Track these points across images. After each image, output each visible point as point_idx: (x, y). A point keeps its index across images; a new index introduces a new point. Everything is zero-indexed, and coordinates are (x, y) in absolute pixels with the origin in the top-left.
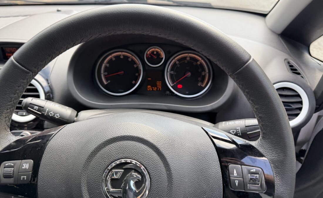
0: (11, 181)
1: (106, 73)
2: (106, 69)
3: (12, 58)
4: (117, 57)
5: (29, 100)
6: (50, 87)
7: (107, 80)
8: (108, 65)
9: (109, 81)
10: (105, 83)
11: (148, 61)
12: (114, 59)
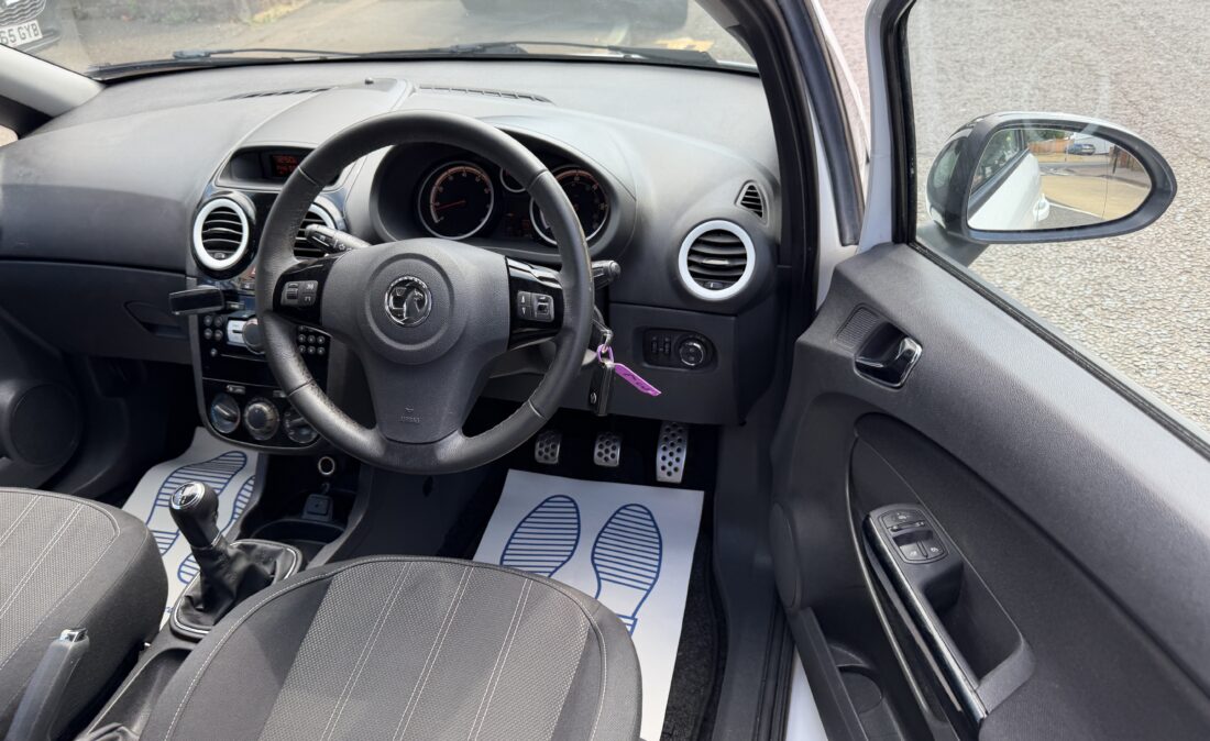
0: (294, 302)
1: (438, 204)
2: (438, 195)
3: (299, 167)
4: (457, 175)
5: (314, 227)
6: (346, 221)
7: (439, 217)
8: (441, 189)
9: (442, 218)
10: (436, 221)
11: (507, 184)
12: (451, 178)
